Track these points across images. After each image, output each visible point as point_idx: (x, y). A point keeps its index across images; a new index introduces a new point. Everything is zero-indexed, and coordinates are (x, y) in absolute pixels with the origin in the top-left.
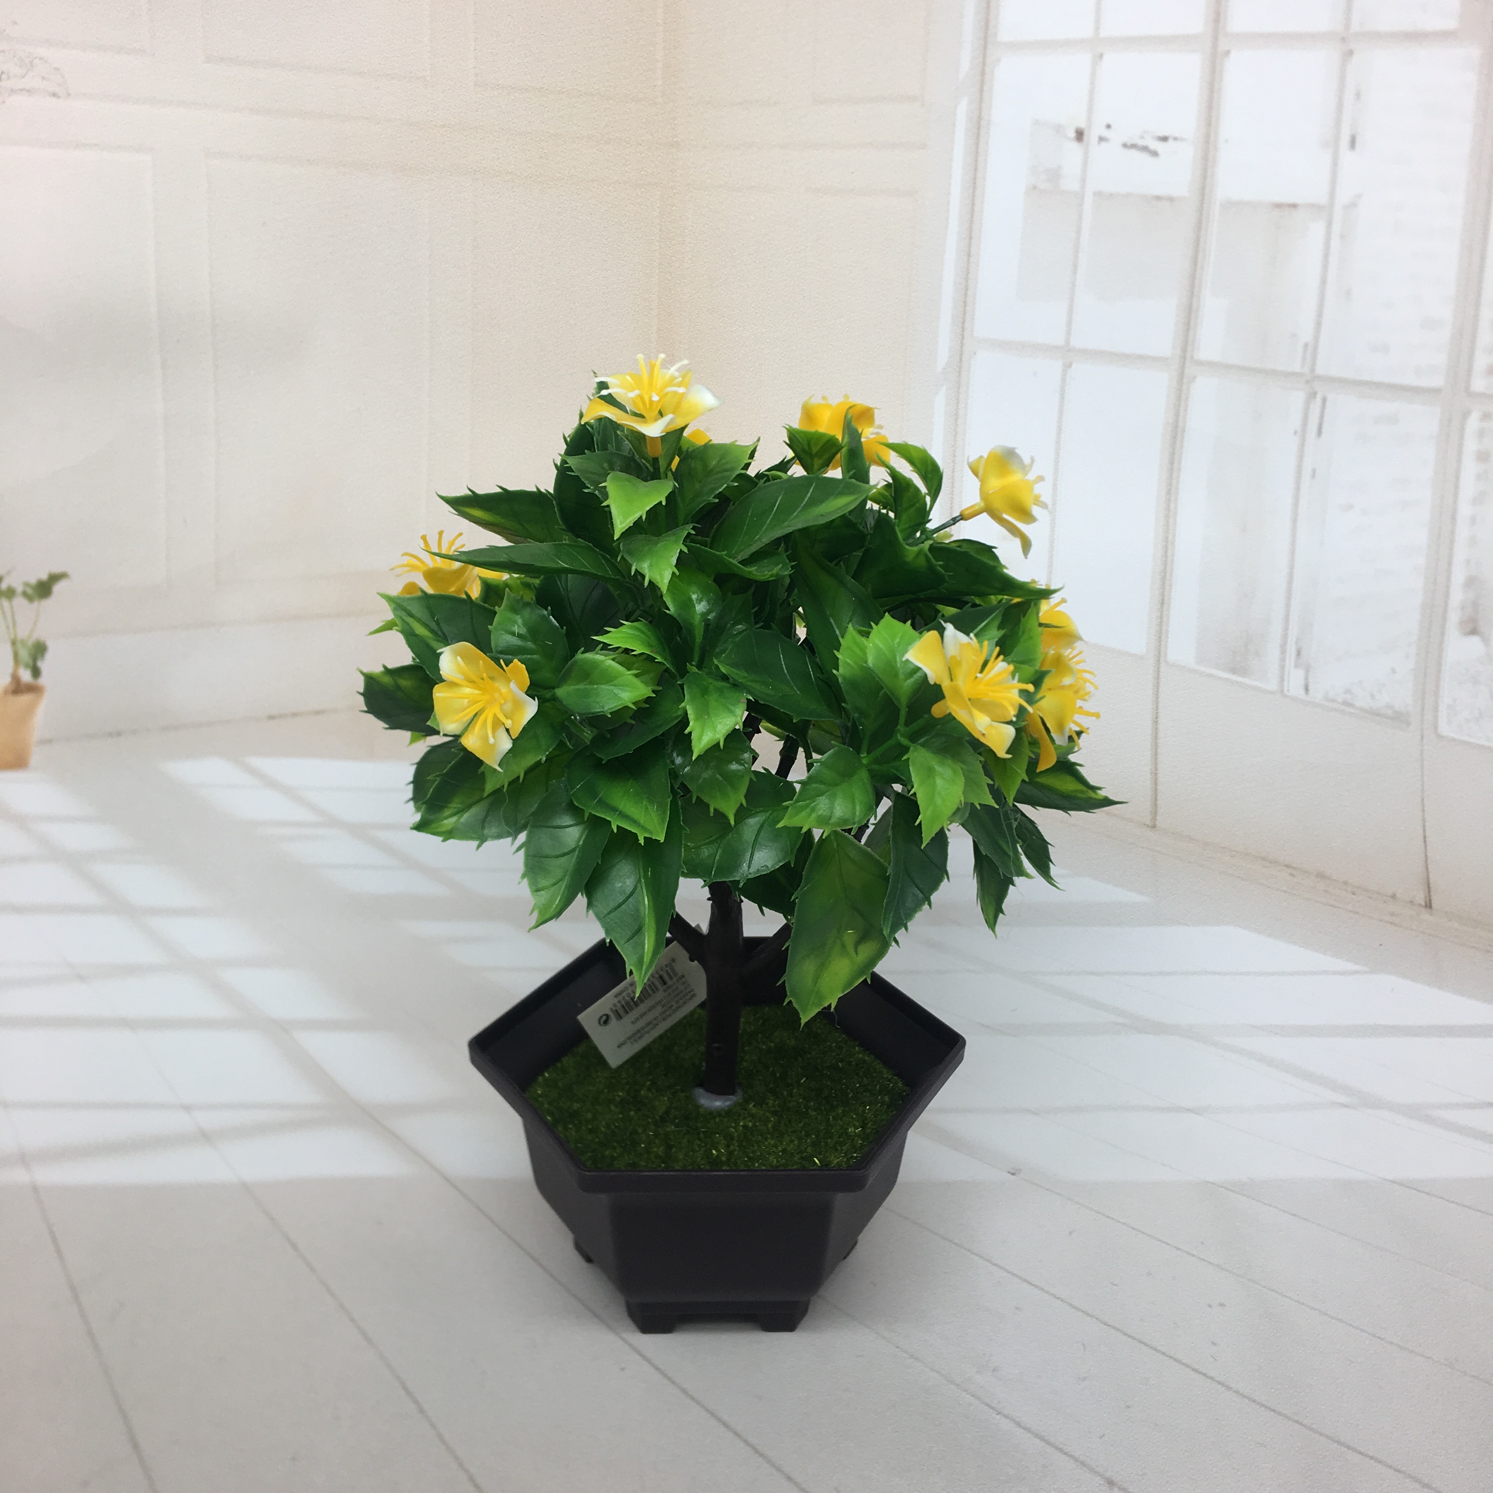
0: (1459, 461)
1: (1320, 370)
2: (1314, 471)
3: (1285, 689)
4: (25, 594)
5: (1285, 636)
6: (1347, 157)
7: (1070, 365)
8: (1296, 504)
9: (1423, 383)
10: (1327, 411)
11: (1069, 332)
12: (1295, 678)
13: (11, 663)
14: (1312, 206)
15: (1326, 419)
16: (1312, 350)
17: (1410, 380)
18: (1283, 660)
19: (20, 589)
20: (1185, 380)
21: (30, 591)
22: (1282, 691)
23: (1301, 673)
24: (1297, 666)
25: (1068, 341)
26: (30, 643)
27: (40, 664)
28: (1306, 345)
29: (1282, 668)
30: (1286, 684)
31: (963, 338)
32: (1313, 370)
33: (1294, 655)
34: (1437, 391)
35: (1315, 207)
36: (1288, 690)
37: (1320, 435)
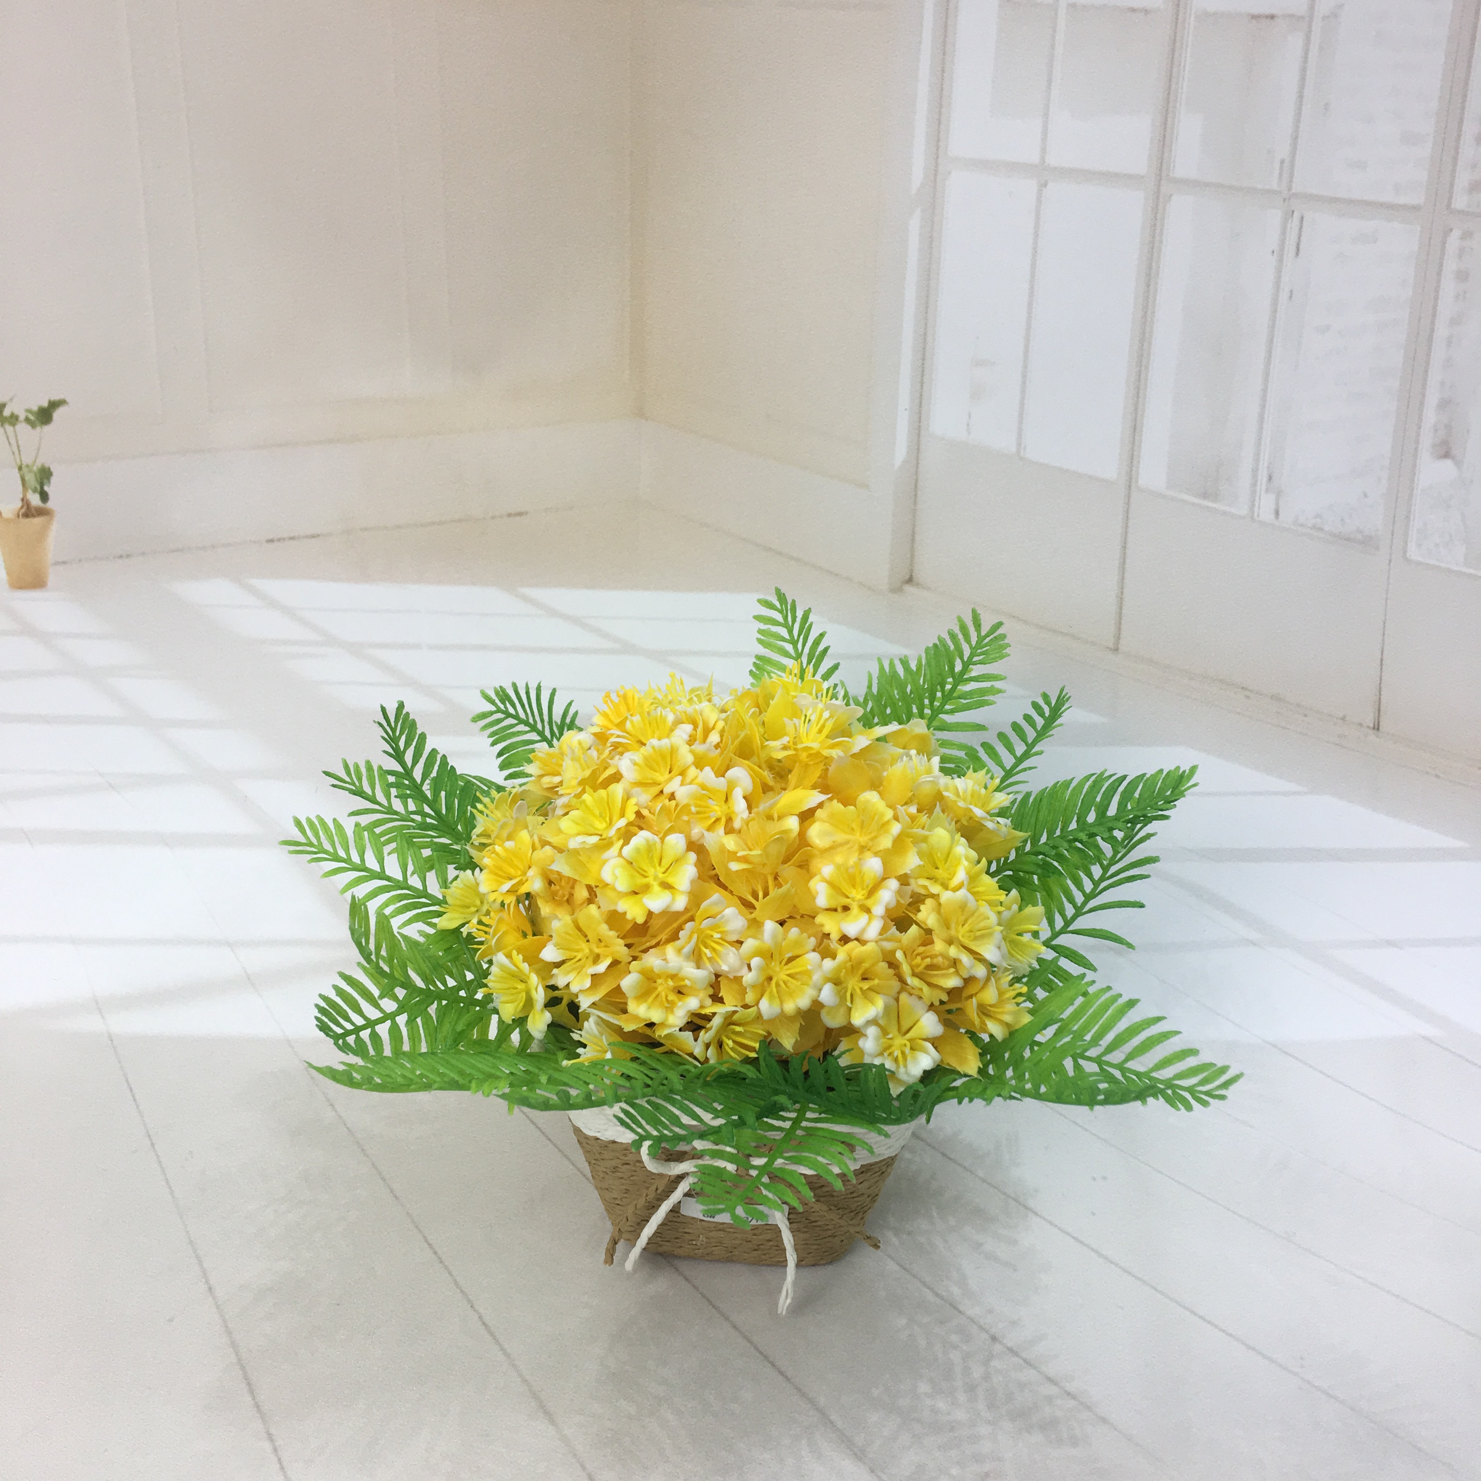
0: (1439, 281)
1: (1297, 188)
2: (1291, 292)
3: (1256, 514)
4: (27, 420)
5: (1257, 459)
7: (1045, 185)
8: (1272, 327)
9: (1402, 200)
10: (1304, 229)
11: (1044, 150)
12: (1266, 504)
13: (21, 487)
14: (1291, 16)
15: (1303, 238)
16: (1288, 167)
17: (1388, 197)
18: (1254, 485)
19: (22, 417)
20: (1161, 199)
21: (32, 417)
22: (1252, 518)
23: (1272, 497)
24: (1267, 491)
25: (1043, 159)
26: (35, 469)
27: (46, 488)
28: (1282, 162)
29: (1253, 492)
30: (1256, 509)
31: (938, 157)
32: (1290, 189)
33: (1265, 480)
34: (1416, 208)
35: (1293, 18)
36: (1258, 516)
37: (1297, 254)
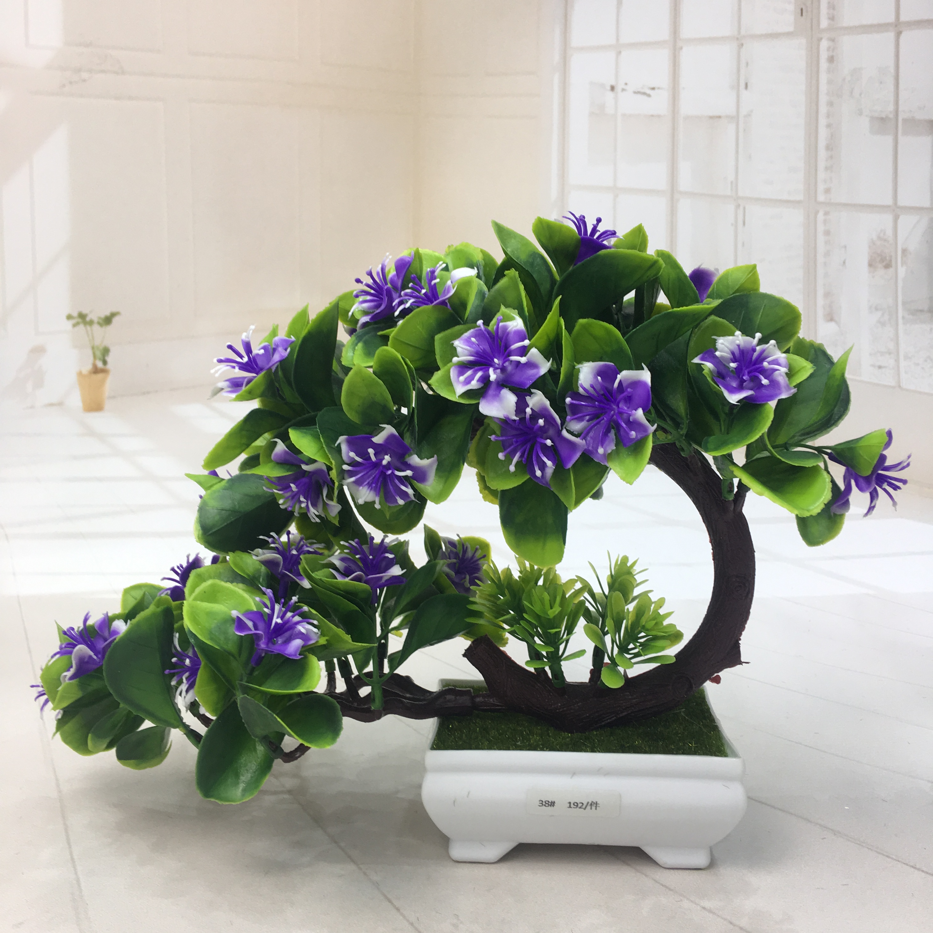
0: (816, 236)
1: (740, 194)
2: (743, 243)
4: (99, 323)
6: (745, 94)
7: (617, 196)
9: (792, 198)
10: (746, 213)
11: (615, 180)
13: (92, 358)
14: (727, 117)
15: (746, 217)
16: (735, 184)
17: (786, 197)
20: (674, 201)
21: (101, 321)
25: (615, 184)
26: (101, 348)
27: (107, 358)
28: (732, 182)
31: (564, 185)
32: (737, 194)
34: (799, 202)
35: (730, 118)
37: (744, 224)
